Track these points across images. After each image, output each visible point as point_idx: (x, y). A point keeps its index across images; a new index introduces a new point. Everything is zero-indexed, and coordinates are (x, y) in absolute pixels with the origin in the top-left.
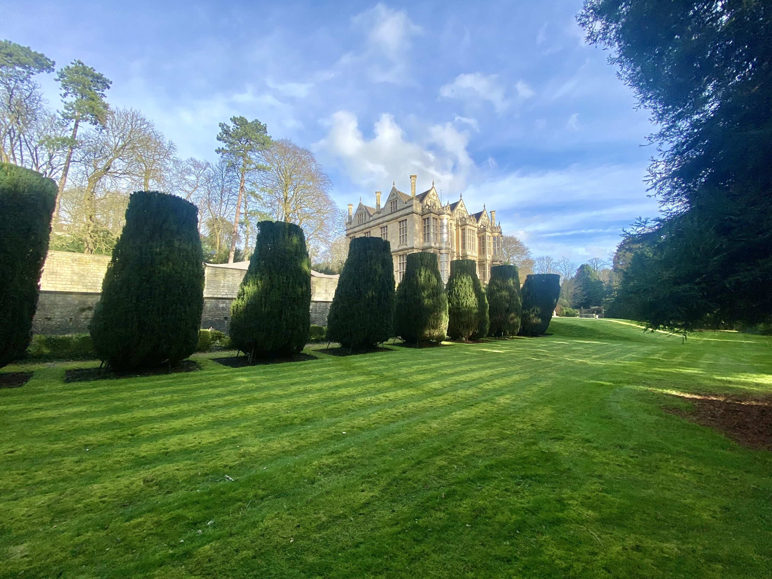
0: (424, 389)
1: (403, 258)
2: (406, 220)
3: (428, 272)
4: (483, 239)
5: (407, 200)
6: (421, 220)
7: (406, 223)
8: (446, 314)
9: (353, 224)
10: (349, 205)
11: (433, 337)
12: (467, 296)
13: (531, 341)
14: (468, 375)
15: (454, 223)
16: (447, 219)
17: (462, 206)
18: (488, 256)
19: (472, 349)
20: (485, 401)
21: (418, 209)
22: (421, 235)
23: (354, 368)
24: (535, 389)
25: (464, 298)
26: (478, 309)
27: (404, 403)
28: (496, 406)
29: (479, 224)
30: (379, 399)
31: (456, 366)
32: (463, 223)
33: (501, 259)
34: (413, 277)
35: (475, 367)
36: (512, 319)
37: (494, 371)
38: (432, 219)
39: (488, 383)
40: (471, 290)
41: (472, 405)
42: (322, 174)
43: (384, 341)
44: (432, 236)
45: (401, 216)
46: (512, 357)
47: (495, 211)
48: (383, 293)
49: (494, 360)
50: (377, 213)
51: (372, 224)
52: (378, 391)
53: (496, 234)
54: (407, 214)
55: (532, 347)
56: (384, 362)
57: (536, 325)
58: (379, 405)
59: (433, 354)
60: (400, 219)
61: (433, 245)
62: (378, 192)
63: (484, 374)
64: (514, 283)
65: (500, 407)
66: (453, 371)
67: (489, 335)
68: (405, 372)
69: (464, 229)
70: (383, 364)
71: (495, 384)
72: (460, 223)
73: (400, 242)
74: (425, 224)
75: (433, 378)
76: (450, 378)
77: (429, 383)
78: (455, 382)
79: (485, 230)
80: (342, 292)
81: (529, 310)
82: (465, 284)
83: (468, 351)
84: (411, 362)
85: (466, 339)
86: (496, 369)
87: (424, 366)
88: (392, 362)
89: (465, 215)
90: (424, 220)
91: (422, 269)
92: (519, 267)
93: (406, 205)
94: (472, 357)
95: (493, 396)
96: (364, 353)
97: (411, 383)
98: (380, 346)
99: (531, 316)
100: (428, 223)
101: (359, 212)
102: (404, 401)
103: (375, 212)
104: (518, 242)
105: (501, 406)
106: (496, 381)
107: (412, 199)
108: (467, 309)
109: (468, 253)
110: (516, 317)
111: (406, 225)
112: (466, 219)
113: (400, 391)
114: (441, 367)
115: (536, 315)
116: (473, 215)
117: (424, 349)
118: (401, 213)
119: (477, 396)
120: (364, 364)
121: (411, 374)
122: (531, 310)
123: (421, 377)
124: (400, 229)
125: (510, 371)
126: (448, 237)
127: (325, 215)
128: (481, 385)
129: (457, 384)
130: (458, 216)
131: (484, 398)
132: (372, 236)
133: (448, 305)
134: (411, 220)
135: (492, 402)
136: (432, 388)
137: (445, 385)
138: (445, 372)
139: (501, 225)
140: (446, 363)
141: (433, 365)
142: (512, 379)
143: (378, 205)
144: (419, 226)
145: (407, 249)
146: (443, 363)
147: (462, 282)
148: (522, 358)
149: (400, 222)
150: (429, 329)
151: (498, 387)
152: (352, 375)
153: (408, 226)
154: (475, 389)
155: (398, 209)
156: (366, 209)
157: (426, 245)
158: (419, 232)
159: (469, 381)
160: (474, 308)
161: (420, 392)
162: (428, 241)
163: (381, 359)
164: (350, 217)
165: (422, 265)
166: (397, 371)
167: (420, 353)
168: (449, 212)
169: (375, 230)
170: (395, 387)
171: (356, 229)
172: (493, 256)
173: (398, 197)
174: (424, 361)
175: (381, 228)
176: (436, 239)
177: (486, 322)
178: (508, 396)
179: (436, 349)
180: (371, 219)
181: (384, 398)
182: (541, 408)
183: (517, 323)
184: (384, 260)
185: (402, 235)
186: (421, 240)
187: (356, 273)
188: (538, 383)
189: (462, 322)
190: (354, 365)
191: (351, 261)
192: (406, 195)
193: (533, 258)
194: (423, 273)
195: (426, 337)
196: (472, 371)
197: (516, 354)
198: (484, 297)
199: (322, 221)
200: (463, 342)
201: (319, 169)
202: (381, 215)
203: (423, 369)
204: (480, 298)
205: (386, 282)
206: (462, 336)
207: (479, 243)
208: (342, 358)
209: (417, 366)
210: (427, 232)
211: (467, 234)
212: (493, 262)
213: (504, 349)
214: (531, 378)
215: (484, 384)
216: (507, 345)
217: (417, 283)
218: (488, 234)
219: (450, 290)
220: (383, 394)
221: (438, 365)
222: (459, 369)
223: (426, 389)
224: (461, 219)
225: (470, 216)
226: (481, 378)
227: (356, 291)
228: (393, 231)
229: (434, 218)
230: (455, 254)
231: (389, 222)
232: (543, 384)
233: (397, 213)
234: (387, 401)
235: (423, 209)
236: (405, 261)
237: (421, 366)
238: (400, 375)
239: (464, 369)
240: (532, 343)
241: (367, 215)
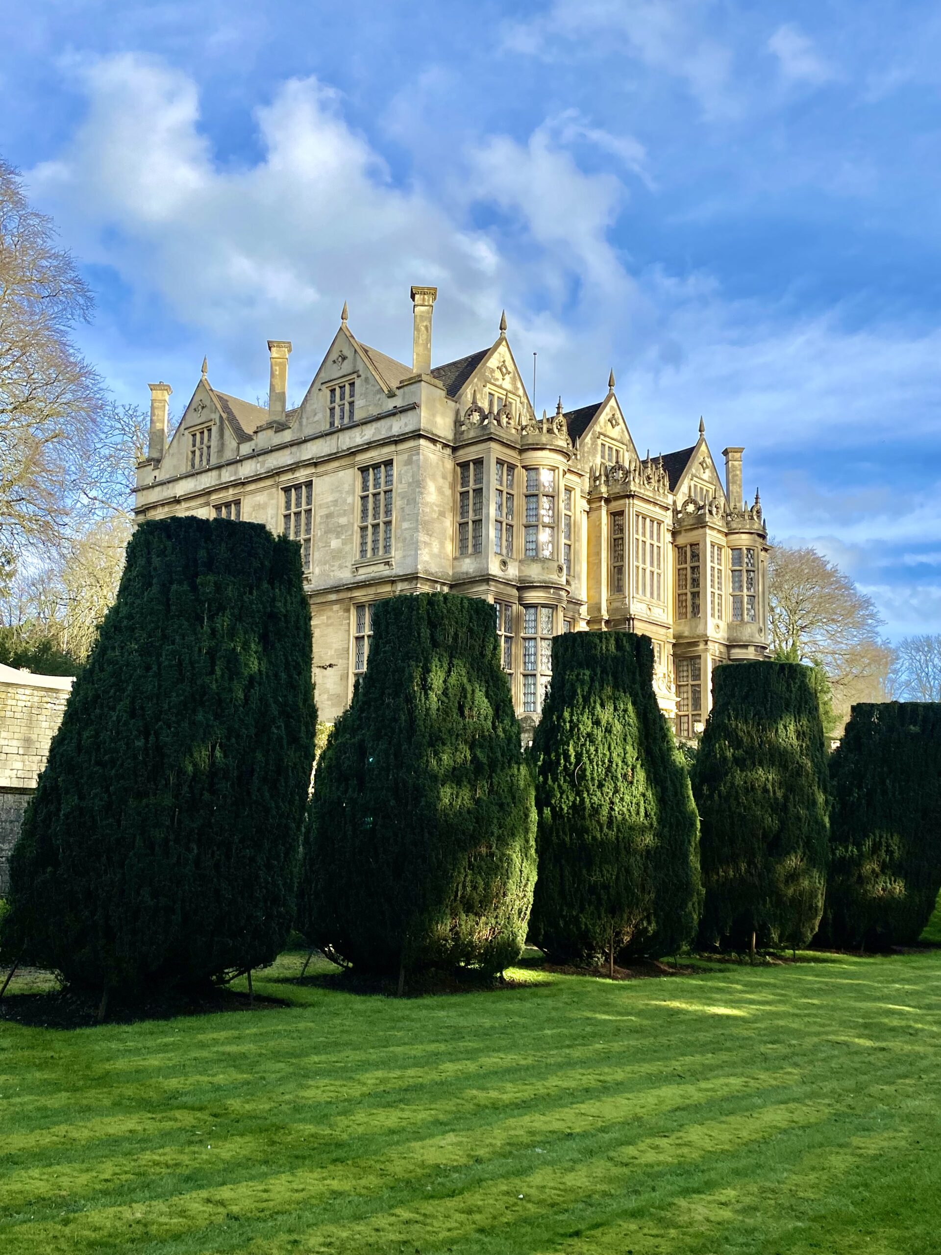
0: (390, 1168)
1: (360, 617)
2: (389, 463)
3: (460, 674)
4: (695, 556)
5: (394, 384)
6: (449, 465)
7: (389, 476)
8: (525, 851)
9: (167, 463)
10: (153, 388)
11: (465, 950)
12: (615, 778)
13: (863, 969)
14: (584, 1107)
15: (582, 485)
16: (553, 469)
17: (612, 421)
18: (711, 622)
19: (624, 999)
20: (636, 1214)
21: (439, 420)
22: (449, 525)
23: (104, 1080)
24: (839, 1162)
25: (601, 786)
26: (658, 835)
27: (290, 1231)
28: (673, 1232)
29: (681, 498)
30: (183, 1213)
31: (540, 1071)
32: (617, 489)
33: (760, 639)
34: (396, 695)
35: (619, 1075)
36: (793, 877)
37: (693, 1093)
38: (493, 467)
39: (659, 1141)
40: (632, 753)
41: (577, 1234)
42: (44, 254)
43: (254, 966)
44: (492, 533)
45: (370, 446)
46: (775, 1036)
47: (740, 450)
48: (259, 755)
49: (703, 1048)
50: (269, 426)
51: (247, 469)
52: (188, 1179)
53: (744, 540)
54: (396, 441)
55: (860, 993)
56: (244, 1056)
57: (886, 905)
58: (177, 1237)
59: (462, 1022)
60: (364, 458)
61: (494, 568)
62: (279, 345)
63: (652, 1100)
64: (800, 735)
65: (688, 1239)
66: (526, 1092)
67: (701, 945)
68: (325, 1097)
69: (621, 513)
70: (234, 1061)
71: (688, 1144)
72: (604, 489)
73: (363, 552)
74: (464, 483)
75: (437, 1123)
76: (511, 1122)
77: (416, 1145)
78: (526, 1139)
79: (700, 523)
80: (79, 748)
81: (859, 845)
82: (608, 731)
83: (607, 1007)
84: (360, 1056)
85: (607, 957)
86: (703, 1085)
87: (411, 1072)
88: (277, 1055)
89: (626, 459)
90: (464, 466)
91: (435, 664)
92: (831, 672)
93: (390, 404)
94: (617, 1032)
95: (672, 1194)
96: (166, 1015)
97: (339, 1145)
98: (237, 983)
99: (870, 867)
100: (479, 480)
101: (195, 419)
102: (292, 1220)
103: (263, 423)
104: (830, 575)
105: (697, 1235)
106: (695, 1134)
107: (416, 380)
108: (612, 834)
109: (636, 608)
110: (807, 872)
111: (389, 482)
112: (627, 473)
113: (284, 1178)
114: (485, 1076)
115: (884, 867)
116: (655, 460)
117: (428, 1001)
118: (369, 433)
119: (605, 1194)
120: (154, 1061)
121: (349, 1106)
122: (869, 843)
123: (389, 1118)
124: (364, 498)
125: (760, 1093)
126: (555, 542)
127: (49, 424)
128: (631, 1150)
129: (532, 1145)
130: (598, 460)
131: (633, 1203)
132: (246, 518)
133: (534, 816)
134: (409, 462)
135: (661, 1220)
136: (423, 1165)
137: (481, 1152)
138: (494, 1094)
139: (761, 504)
140: (509, 1059)
141: (450, 1068)
142: (758, 1124)
143: (277, 396)
144: (440, 490)
145: (392, 581)
146: (491, 1061)
147: (597, 723)
148: (816, 1040)
149: (364, 470)
150: (454, 914)
151: (695, 1155)
152: (89, 1109)
153: (399, 487)
154: (600, 1167)
155: (358, 416)
156: (226, 408)
157: (468, 566)
158: (442, 514)
159: (584, 1135)
160: (643, 830)
161: (372, 1180)
162: (478, 549)
163: (228, 1041)
164: (156, 438)
165: (435, 644)
166: (289, 1093)
167: (408, 1018)
168: (562, 440)
169: (261, 498)
170: (266, 1162)
171: (181, 488)
172: (730, 627)
173: (360, 367)
174: (417, 1050)
175: (287, 490)
176: (510, 547)
177: (686, 888)
178: (730, 1193)
179: (478, 999)
180: (246, 449)
181: (210, 1208)
182: (852, 1238)
183: (813, 894)
184: (272, 616)
185: (370, 521)
186: (450, 548)
187: (148, 668)
188: (856, 1141)
189: (593, 889)
190: (108, 1066)
191: (130, 617)
192: (391, 361)
193: (886, 643)
194: (437, 679)
195: (440, 949)
196: (606, 1089)
197: (795, 1025)
198: (683, 786)
199: (36, 446)
200: (596, 973)
201: (36, 234)
202: (287, 436)
203: (404, 1084)
204: (664, 790)
205: (274, 710)
206: (591, 948)
207: (680, 573)
208: (57, 1036)
209: (380, 1074)
210: (471, 516)
211: (634, 533)
212: (729, 647)
213: (752, 1002)
214: (838, 1117)
215: (642, 1146)
216: (767, 985)
217: (412, 720)
218: (711, 536)
219: (547, 753)
220: (204, 1194)
221: (471, 1067)
222: (554, 1082)
223: (398, 1167)
224: (609, 474)
225: (644, 462)
226: (637, 1118)
227: (140, 743)
228: (335, 502)
229: (500, 462)
230: (583, 610)
231: (321, 469)
232: (872, 1144)
233: (356, 432)
234: (219, 1219)
235: (458, 423)
236: (368, 631)
237: (398, 1073)
238: (297, 1109)
239: (573, 1084)
240: (864, 976)
241: (229, 433)
